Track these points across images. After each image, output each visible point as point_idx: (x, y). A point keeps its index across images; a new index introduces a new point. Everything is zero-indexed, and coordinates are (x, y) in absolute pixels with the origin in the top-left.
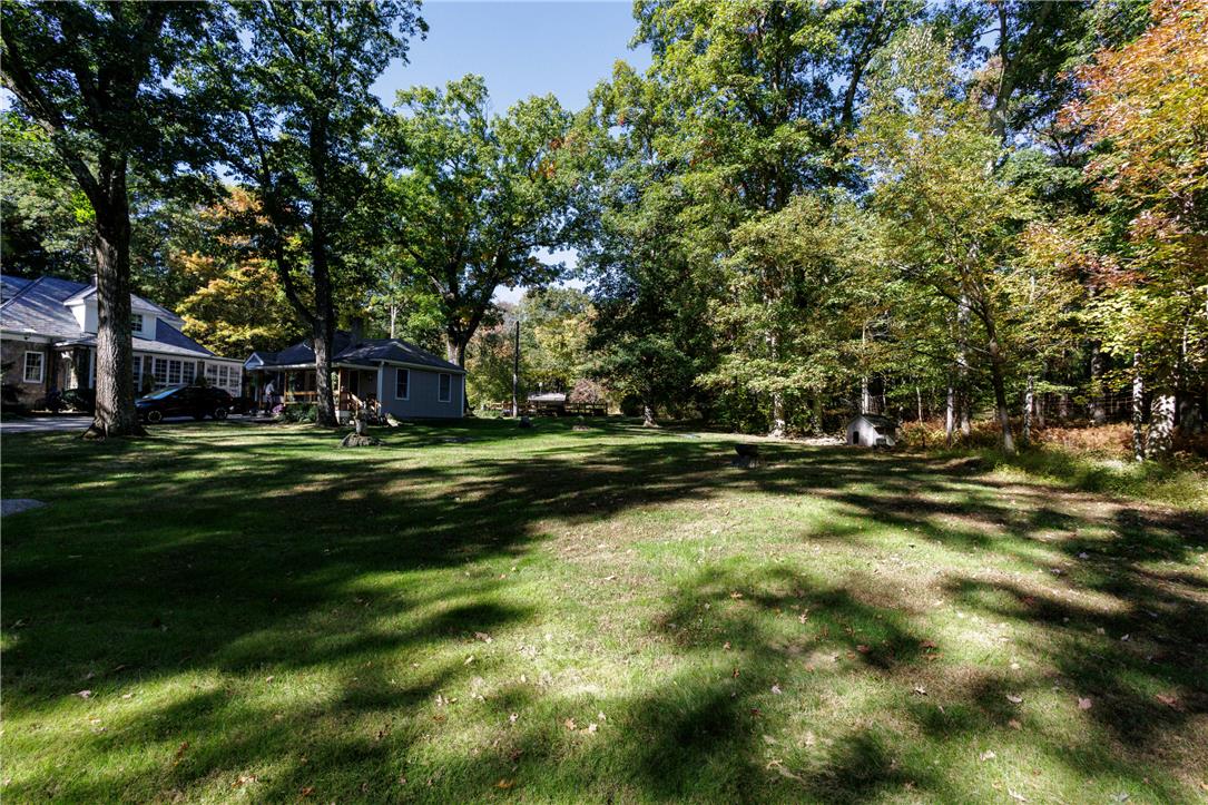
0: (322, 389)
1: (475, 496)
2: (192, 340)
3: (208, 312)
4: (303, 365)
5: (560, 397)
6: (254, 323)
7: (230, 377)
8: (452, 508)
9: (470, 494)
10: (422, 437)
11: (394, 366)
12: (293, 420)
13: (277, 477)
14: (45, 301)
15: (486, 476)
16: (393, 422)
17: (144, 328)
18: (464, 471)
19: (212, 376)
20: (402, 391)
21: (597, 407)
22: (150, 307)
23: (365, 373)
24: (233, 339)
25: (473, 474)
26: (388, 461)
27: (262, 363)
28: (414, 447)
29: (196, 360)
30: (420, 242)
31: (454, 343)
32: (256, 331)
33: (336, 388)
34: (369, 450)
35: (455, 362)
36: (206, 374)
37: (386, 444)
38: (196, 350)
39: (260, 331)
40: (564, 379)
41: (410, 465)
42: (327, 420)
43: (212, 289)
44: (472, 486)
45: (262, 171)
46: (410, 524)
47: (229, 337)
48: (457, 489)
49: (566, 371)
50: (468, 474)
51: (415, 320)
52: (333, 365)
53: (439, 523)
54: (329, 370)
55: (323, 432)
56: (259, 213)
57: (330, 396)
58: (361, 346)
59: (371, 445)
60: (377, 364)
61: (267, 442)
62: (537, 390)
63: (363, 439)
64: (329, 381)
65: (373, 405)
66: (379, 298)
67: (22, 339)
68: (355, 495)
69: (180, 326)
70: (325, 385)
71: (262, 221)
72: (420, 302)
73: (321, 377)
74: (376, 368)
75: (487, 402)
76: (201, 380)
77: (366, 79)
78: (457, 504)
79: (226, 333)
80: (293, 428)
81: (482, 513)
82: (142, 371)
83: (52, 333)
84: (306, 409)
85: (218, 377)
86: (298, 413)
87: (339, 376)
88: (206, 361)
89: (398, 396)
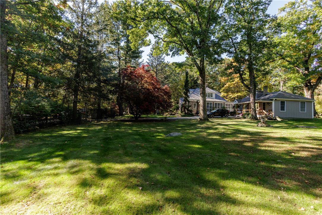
0: (252, 109)
1: (304, 154)
2: (223, 98)
3: (227, 91)
4: (247, 102)
6: (238, 92)
7: (230, 107)
8: (289, 157)
9: (301, 153)
10: (290, 125)
11: (279, 100)
12: (245, 118)
13: (231, 134)
14: (197, 93)
15: (315, 145)
16: (279, 119)
17: (213, 96)
18: (303, 141)
19: (227, 106)
20: (283, 108)
22: (214, 91)
23: (268, 103)
24: (232, 97)
25: (308, 143)
26: (269, 133)
27: (237, 102)
28: (284, 128)
29: (223, 103)
30: (291, 56)
31: (308, 90)
32: (238, 94)
33: (257, 108)
34: (264, 128)
35: (309, 97)
36: (225, 106)
37: (273, 127)
38: (223, 100)
39: (239, 94)
41: (278, 135)
42: (255, 118)
43: (227, 85)
44: (304, 149)
45: (235, 51)
46: (264, 160)
47: (231, 97)
48: (295, 149)
50: (304, 143)
51: (289, 84)
52: (256, 101)
53: (277, 163)
54: (255, 103)
55: (253, 121)
56: (234, 62)
57: (255, 111)
58: (267, 95)
59: (266, 126)
60: (272, 100)
61: (235, 124)
63: (264, 124)
64: (255, 106)
65: (271, 113)
66: (275, 79)
67: (193, 101)
68: (249, 144)
69: (220, 95)
70: (253, 107)
71: (234, 64)
72: (291, 77)
73: (252, 105)
74: (271, 101)
76: (224, 107)
77: (263, 11)
78: (291, 156)
79: (231, 95)
80: (244, 120)
81: (304, 164)
82: (212, 106)
83: (197, 99)
84: (248, 115)
85: (228, 107)
86: (246, 116)
87: (258, 105)
88: (225, 103)
89: (281, 110)
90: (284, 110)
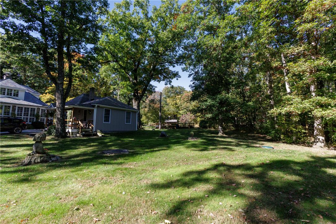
5: (175, 121)
11: (103, 108)
16: (99, 134)
17: (19, 96)
20: (107, 119)
21: (190, 125)
22: (23, 87)
29: (36, 108)
31: (136, 100)
35: (136, 107)
36: (40, 113)
40: (176, 115)
42: (60, 134)
49: (177, 112)
58: (93, 100)
60: (93, 106)
62: (168, 119)
65: (91, 126)
74: (93, 109)
75: (150, 123)
82: (11, 111)
87: (72, 112)
88: (41, 108)
89: (104, 122)
90: (108, 121)
